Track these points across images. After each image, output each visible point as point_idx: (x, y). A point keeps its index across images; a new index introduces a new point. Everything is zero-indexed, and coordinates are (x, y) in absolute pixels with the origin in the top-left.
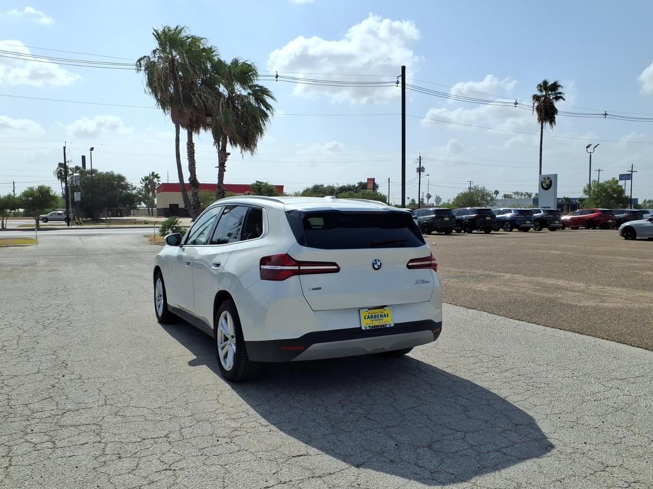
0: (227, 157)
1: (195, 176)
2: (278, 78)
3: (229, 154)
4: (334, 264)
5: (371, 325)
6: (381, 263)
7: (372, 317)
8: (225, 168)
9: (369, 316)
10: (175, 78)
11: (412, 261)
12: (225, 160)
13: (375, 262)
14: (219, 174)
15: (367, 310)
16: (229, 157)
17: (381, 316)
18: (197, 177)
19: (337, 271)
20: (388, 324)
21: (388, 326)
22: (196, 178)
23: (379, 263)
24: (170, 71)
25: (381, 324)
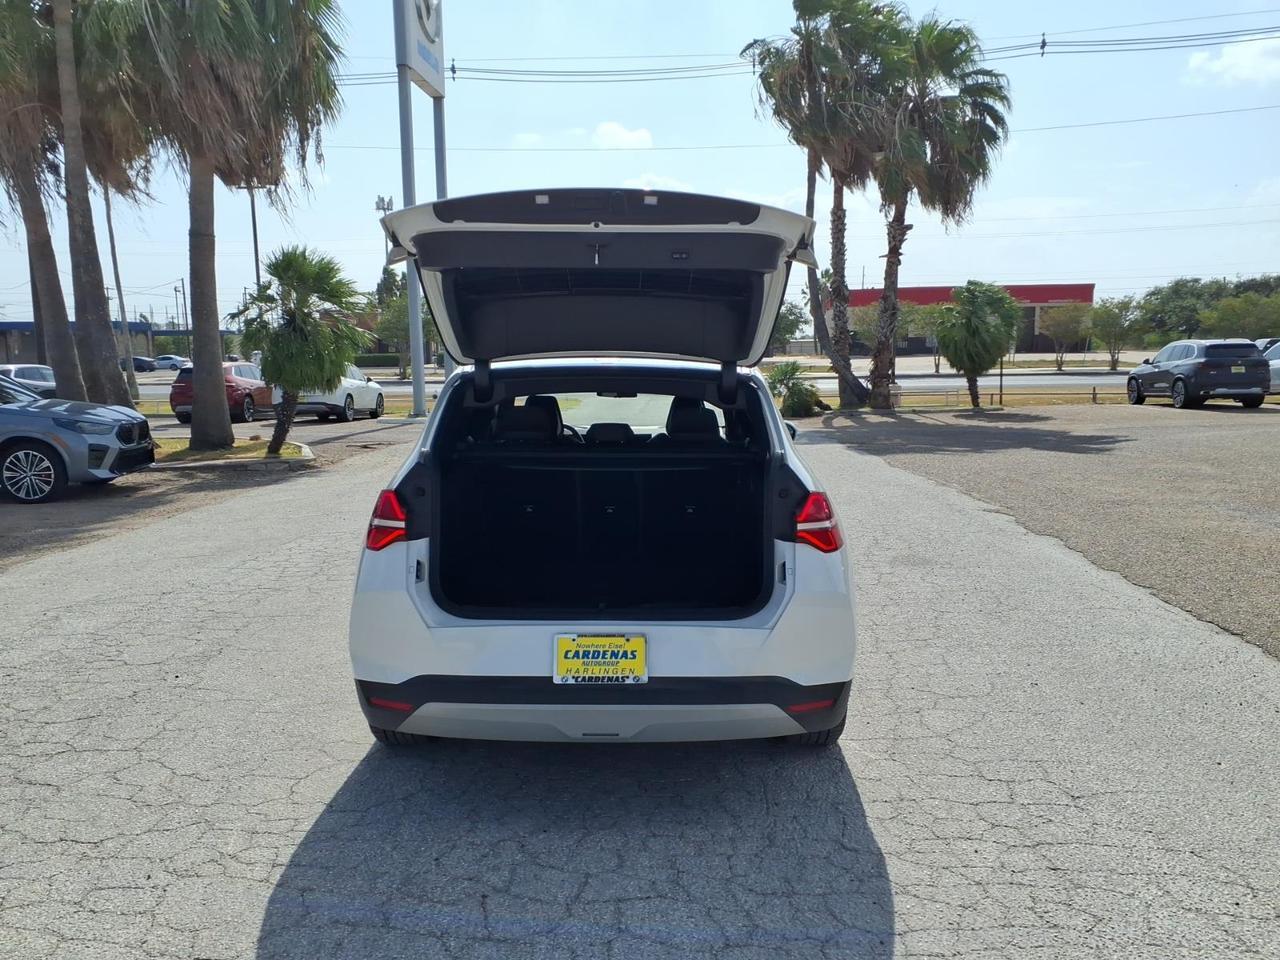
0: (904, 234)
1: (843, 276)
2: (1046, 49)
3: (910, 227)
5: (581, 675)
7: (586, 654)
8: (900, 257)
9: (577, 652)
10: (812, 82)
12: (902, 241)
14: (886, 271)
15: (575, 636)
16: (909, 234)
17: (614, 655)
18: (846, 279)
20: (631, 675)
21: (629, 681)
22: (844, 282)
24: (803, 66)
25: (611, 675)
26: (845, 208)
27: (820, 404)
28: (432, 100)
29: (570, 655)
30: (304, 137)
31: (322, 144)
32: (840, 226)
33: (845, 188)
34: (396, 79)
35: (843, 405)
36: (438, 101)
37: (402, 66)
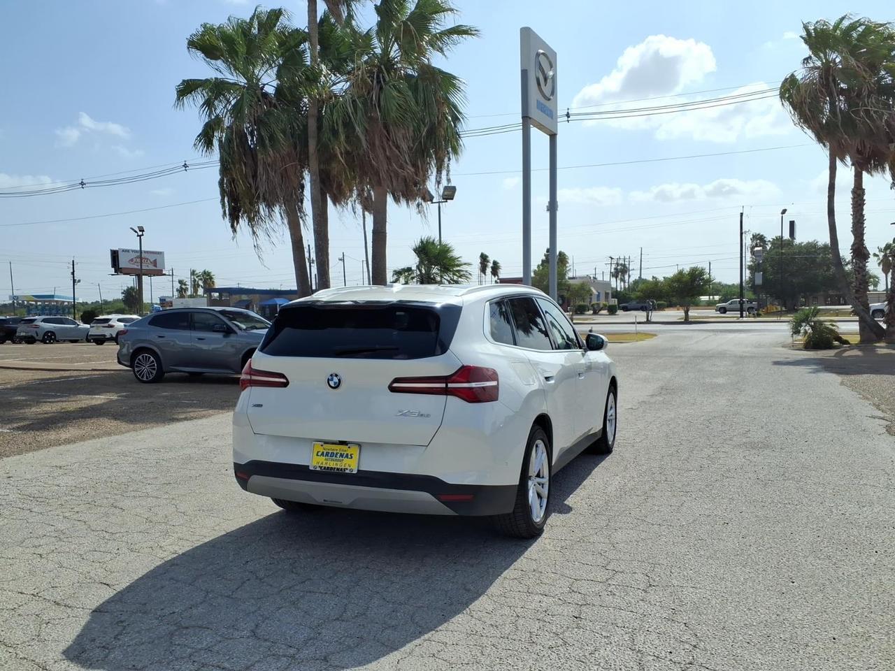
4: (282, 376)
6: (339, 380)
7: (327, 454)
9: (323, 453)
11: (397, 380)
13: (330, 378)
15: (322, 443)
17: (342, 455)
19: (285, 385)
20: (349, 468)
21: (347, 471)
22: (863, 244)
23: (336, 379)
24: (823, 85)
25: (338, 467)
26: (864, 187)
27: (839, 339)
28: (549, 137)
29: (319, 454)
30: (439, 171)
31: (451, 173)
32: (859, 202)
33: (864, 172)
34: (521, 127)
35: (862, 341)
36: (553, 137)
37: (526, 118)
